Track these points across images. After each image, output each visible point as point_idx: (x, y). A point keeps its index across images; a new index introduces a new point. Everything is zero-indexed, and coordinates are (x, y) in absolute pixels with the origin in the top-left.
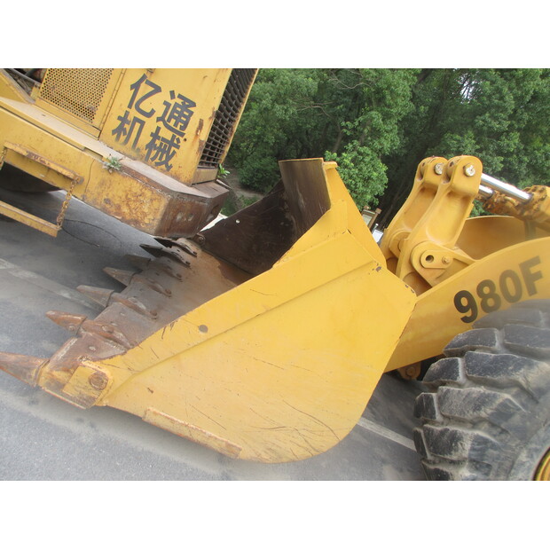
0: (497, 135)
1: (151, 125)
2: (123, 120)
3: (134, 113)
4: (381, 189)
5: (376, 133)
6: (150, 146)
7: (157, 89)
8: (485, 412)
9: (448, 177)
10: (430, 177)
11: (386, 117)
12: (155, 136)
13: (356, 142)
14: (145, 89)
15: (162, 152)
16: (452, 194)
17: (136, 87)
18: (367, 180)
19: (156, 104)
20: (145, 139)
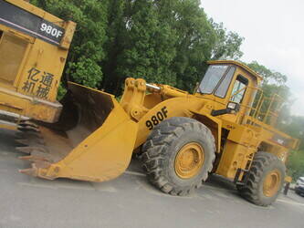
0: (146, 50)
1: (37, 84)
2: (26, 84)
3: (30, 81)
4: (100, 78)
5: (93, 52)
6: (38, 91)
7: (39, 72)
8: (160, 151)
9: (137, 86)
10: (130, 85)
11: (96, 43)
12: (40, 88)
13: (84, 57)
14: (33, 72)
15: (43, 93)
16: (139, 91)
17: (30, 72)
18: (93, 75)
19: (39, 77)
20: (36, 89)
